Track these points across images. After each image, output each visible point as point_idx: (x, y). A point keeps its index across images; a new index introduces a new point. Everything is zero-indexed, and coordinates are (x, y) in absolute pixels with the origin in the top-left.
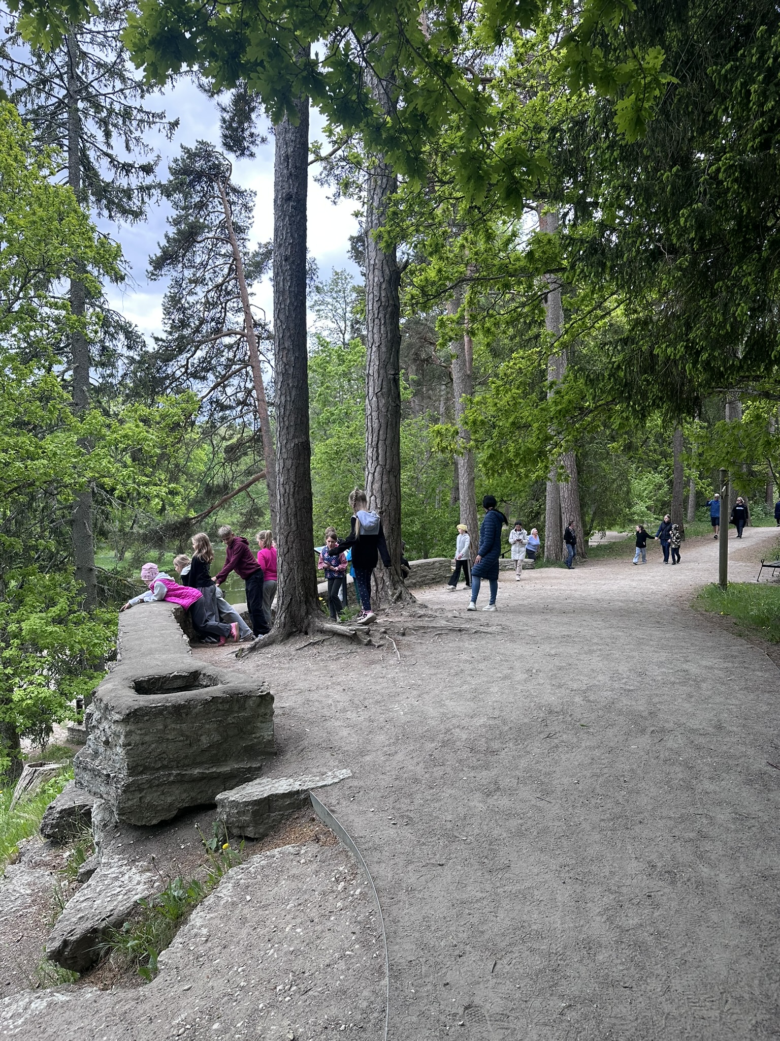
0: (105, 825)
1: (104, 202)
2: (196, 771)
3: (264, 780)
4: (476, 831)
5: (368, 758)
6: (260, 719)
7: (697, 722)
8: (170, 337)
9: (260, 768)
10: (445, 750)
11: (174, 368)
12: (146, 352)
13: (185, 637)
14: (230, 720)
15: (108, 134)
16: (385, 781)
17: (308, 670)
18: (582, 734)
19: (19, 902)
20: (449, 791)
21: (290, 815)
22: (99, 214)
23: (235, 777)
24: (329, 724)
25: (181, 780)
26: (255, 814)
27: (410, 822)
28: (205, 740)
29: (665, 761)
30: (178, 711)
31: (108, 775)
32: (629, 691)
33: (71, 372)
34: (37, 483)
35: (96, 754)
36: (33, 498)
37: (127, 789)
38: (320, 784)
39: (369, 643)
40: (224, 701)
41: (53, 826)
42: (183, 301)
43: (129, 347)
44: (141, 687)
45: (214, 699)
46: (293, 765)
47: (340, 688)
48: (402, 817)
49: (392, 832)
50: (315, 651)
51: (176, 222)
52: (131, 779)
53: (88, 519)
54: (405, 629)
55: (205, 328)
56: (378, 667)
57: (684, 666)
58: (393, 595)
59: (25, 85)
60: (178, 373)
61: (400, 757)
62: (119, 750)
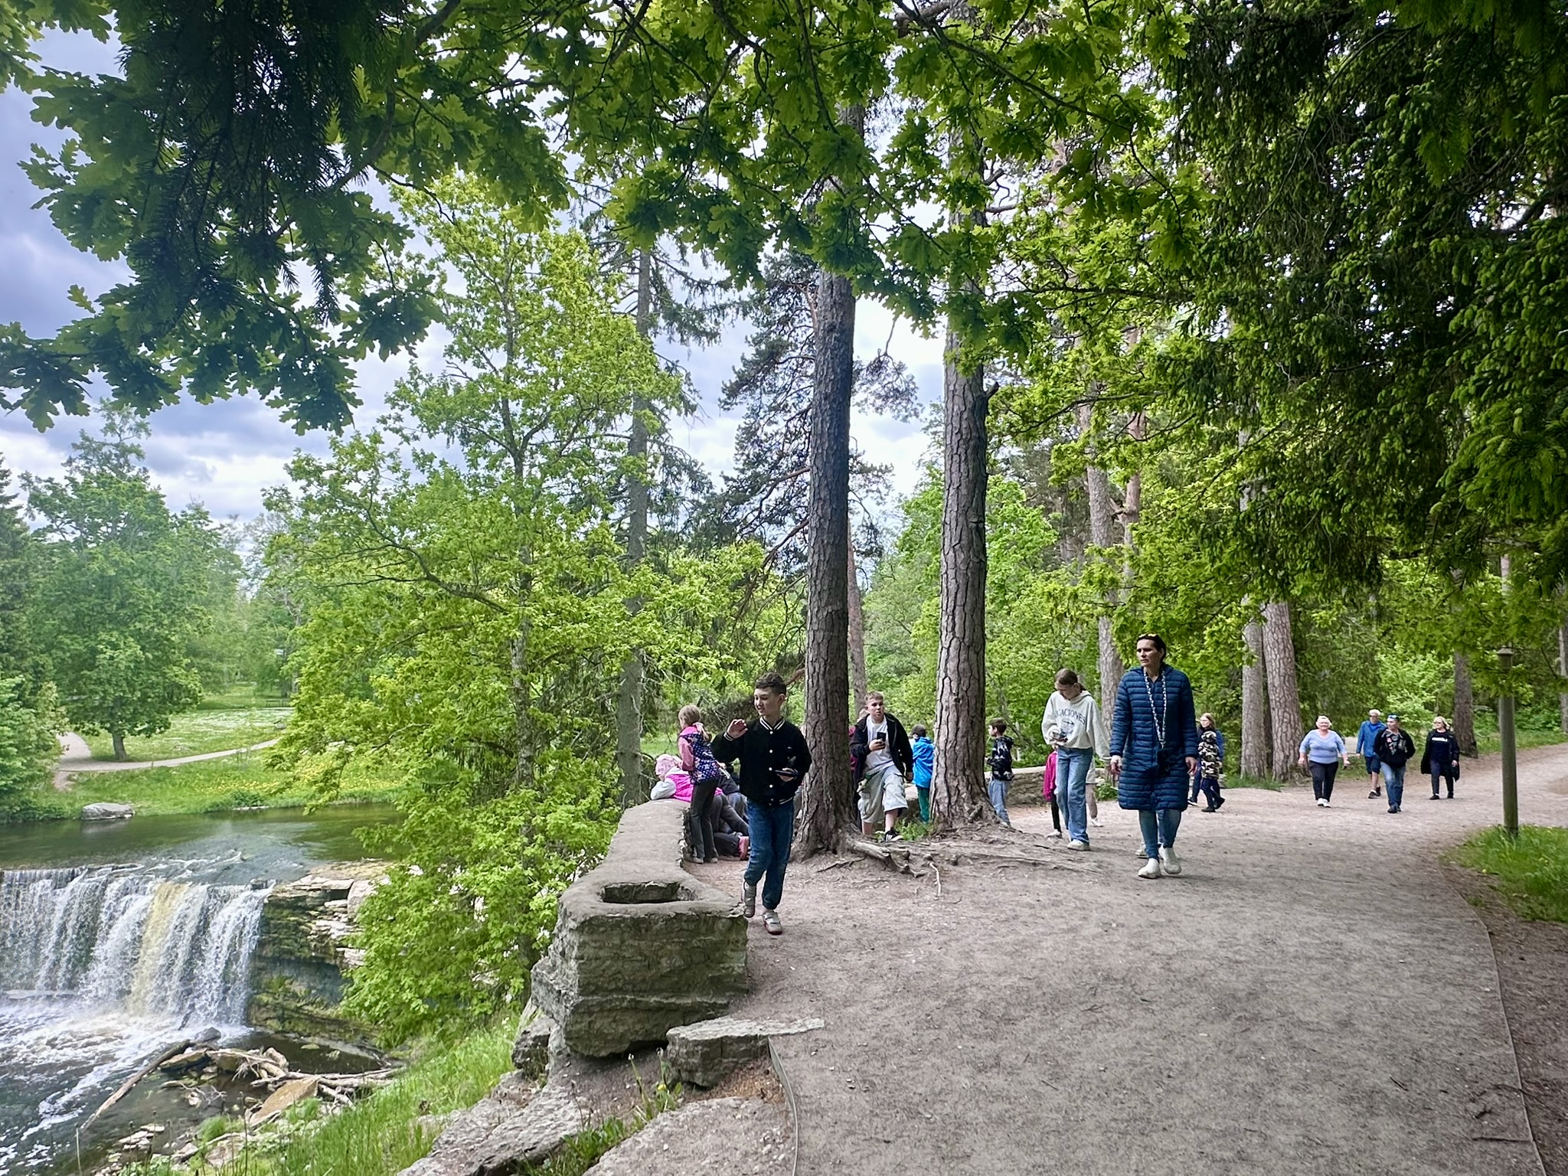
0: (560, 1053)
1: (676, 325)
2: (653, 999)
3: (725, 1020)
4: (948, 1110)
5: (850, 1010)
6: (731, 946)
7: (1314, 1014)
8: (742, 476)
9: (726, 1006)
10: (949, 1011)
11: (745, 512)
12: (713, 494)
13: (683, 843)
14: (695, 943)
15: (683, 251)
16: (861, 1038)
17: (823, 897)
18: (1138, 1012)
19: (474, 1134)
20: (934, 1060)
21: (745, 1064)
22: (670, 339)
23: (697, 1012)
24: (820, 964)
25: (635, 1007)
26: (705, 1056)
27: (870, 1089)
28: (664, 962)
29: (1238, 1058)
30: (638, 926)
31: (559, 992)
32: (1237, 962)
33: (628, 520)
34: (577, 650)
35: (554, 967)
36: (575, 667)
37: (576, 1009)
38: (782, 1032)
39: (907, 871)
40: (689, 919)
41: (525, 1055)
42: (759, 433)
43: (694, 489)
44: (610, 895)
45: (679, 916)
46: (764, 1007)
47: (850, 923)
48: (864, 1082)
49: (845, 1097)
50: (840, 875)
51: (757, 342)
52: (581, 999)
53: (635, 693)
54: (958, 857)
55: (784, 464)
56: (909, 902)
57: (1341, 937)
58: (969, 812)
59: (598, 208)
60: (751, 518)
61: (890, 1013)
62: (573, 963)
